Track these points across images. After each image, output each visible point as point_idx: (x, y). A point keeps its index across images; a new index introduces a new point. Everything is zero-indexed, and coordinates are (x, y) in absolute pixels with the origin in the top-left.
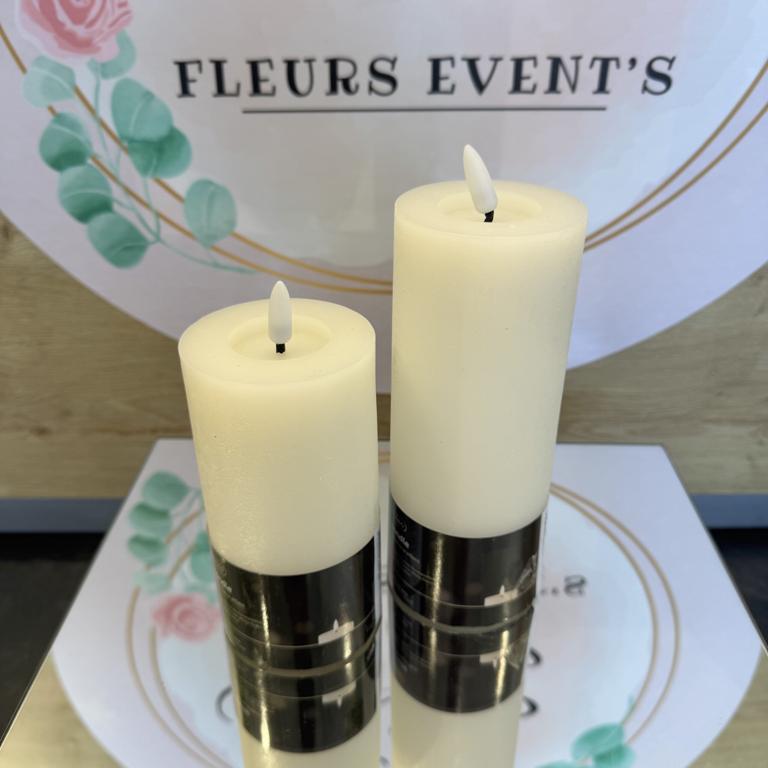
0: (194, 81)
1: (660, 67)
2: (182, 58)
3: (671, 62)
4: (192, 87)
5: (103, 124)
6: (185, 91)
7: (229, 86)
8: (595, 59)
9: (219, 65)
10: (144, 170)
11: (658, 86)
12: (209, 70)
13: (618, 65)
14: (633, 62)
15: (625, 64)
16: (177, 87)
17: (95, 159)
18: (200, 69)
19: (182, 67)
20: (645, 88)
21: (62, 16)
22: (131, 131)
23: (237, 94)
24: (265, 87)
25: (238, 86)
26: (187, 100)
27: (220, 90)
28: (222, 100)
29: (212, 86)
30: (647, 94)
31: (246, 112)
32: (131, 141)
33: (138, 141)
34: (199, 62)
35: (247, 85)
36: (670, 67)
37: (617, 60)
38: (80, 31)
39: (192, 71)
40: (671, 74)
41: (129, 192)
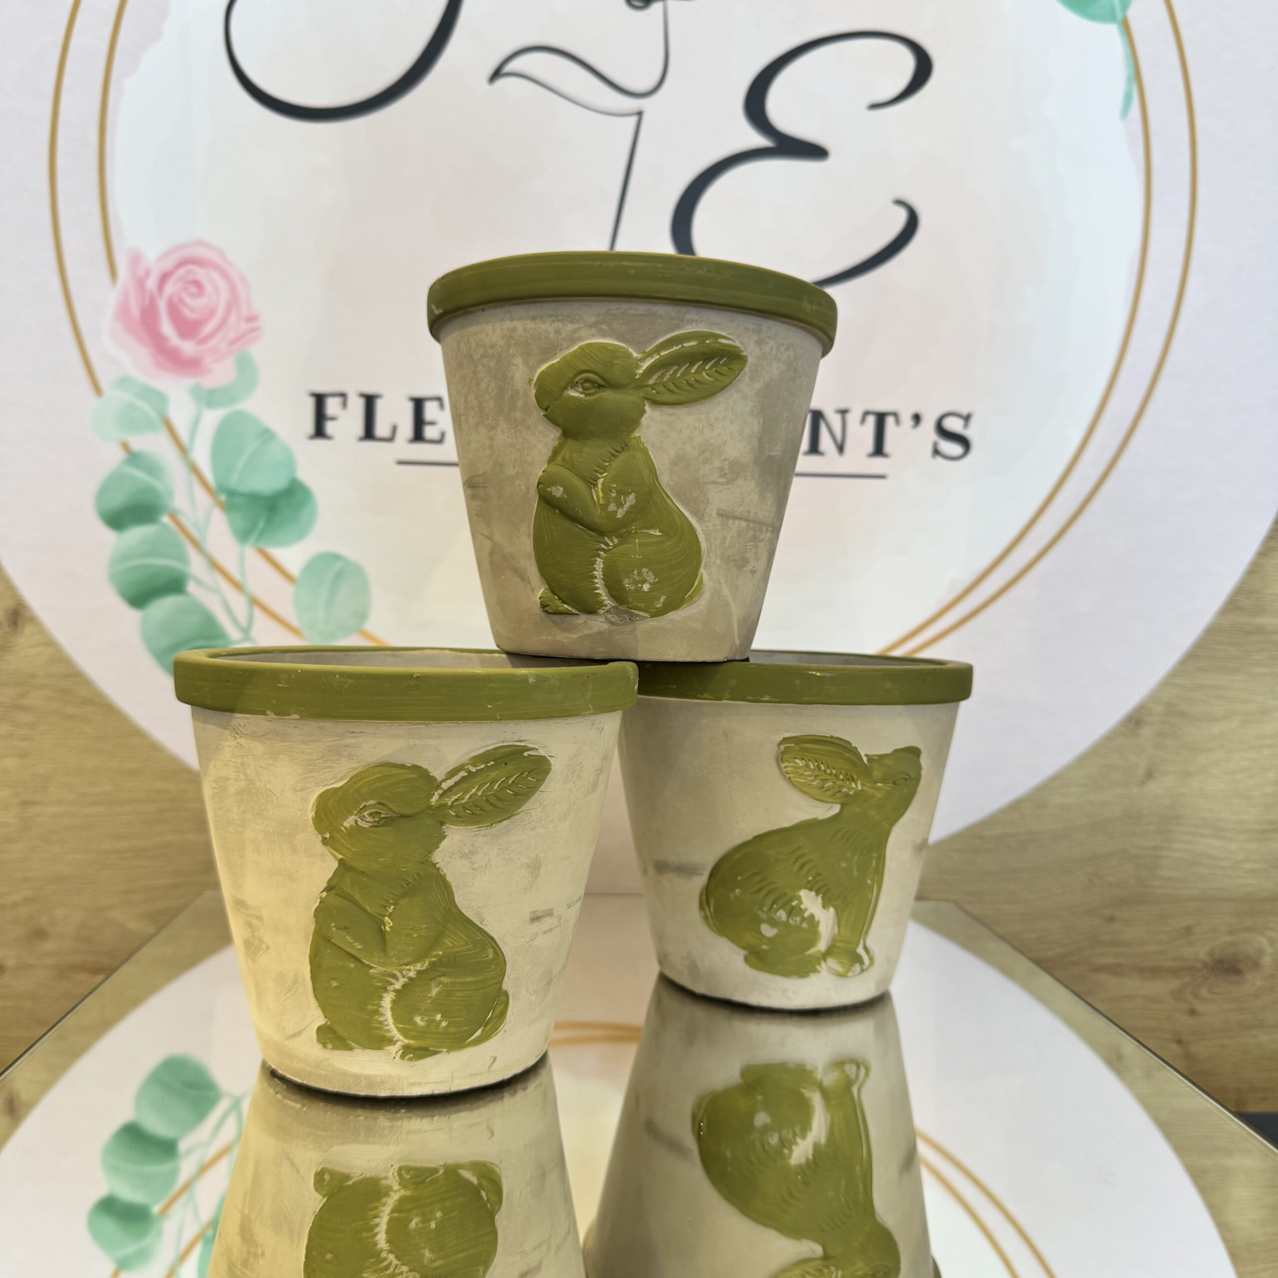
0: (333, 419)
1: (953, 425)
2: (320, 389)
3: (967, 418)
4: (330, 427)
5: (194, 469)
6: (320, 432)
7: (381, 428)
8: (866, 413)
9: (370, 401)
10: (243, 535)
11: (954, 449)
12: (357, 406)
13: (898, 422)
14: (917, 418)
15: (907, 421)
16: (309, 425)
17: (173, 516)
18: (344, 405)
19: (320, 400)
20: (936, 452)
21: (167, 328)
22: (234, 481)
23: (391, 439)
24: (430, 432)
25: (394, 429)
26: (320, 443)
27: (369, 433)
28: (369, 445)
29: (358, 426)
30: (939, 459)
31: (401, 463)
32: (232, 493)
33: (242, 495)
34: (343, 395)
35: (406, 428)
36: (966, 425)
37: (895, 415)
38: (188, 348)
39: (332, 406)
40: (969, 433)
41: (214, 565)
